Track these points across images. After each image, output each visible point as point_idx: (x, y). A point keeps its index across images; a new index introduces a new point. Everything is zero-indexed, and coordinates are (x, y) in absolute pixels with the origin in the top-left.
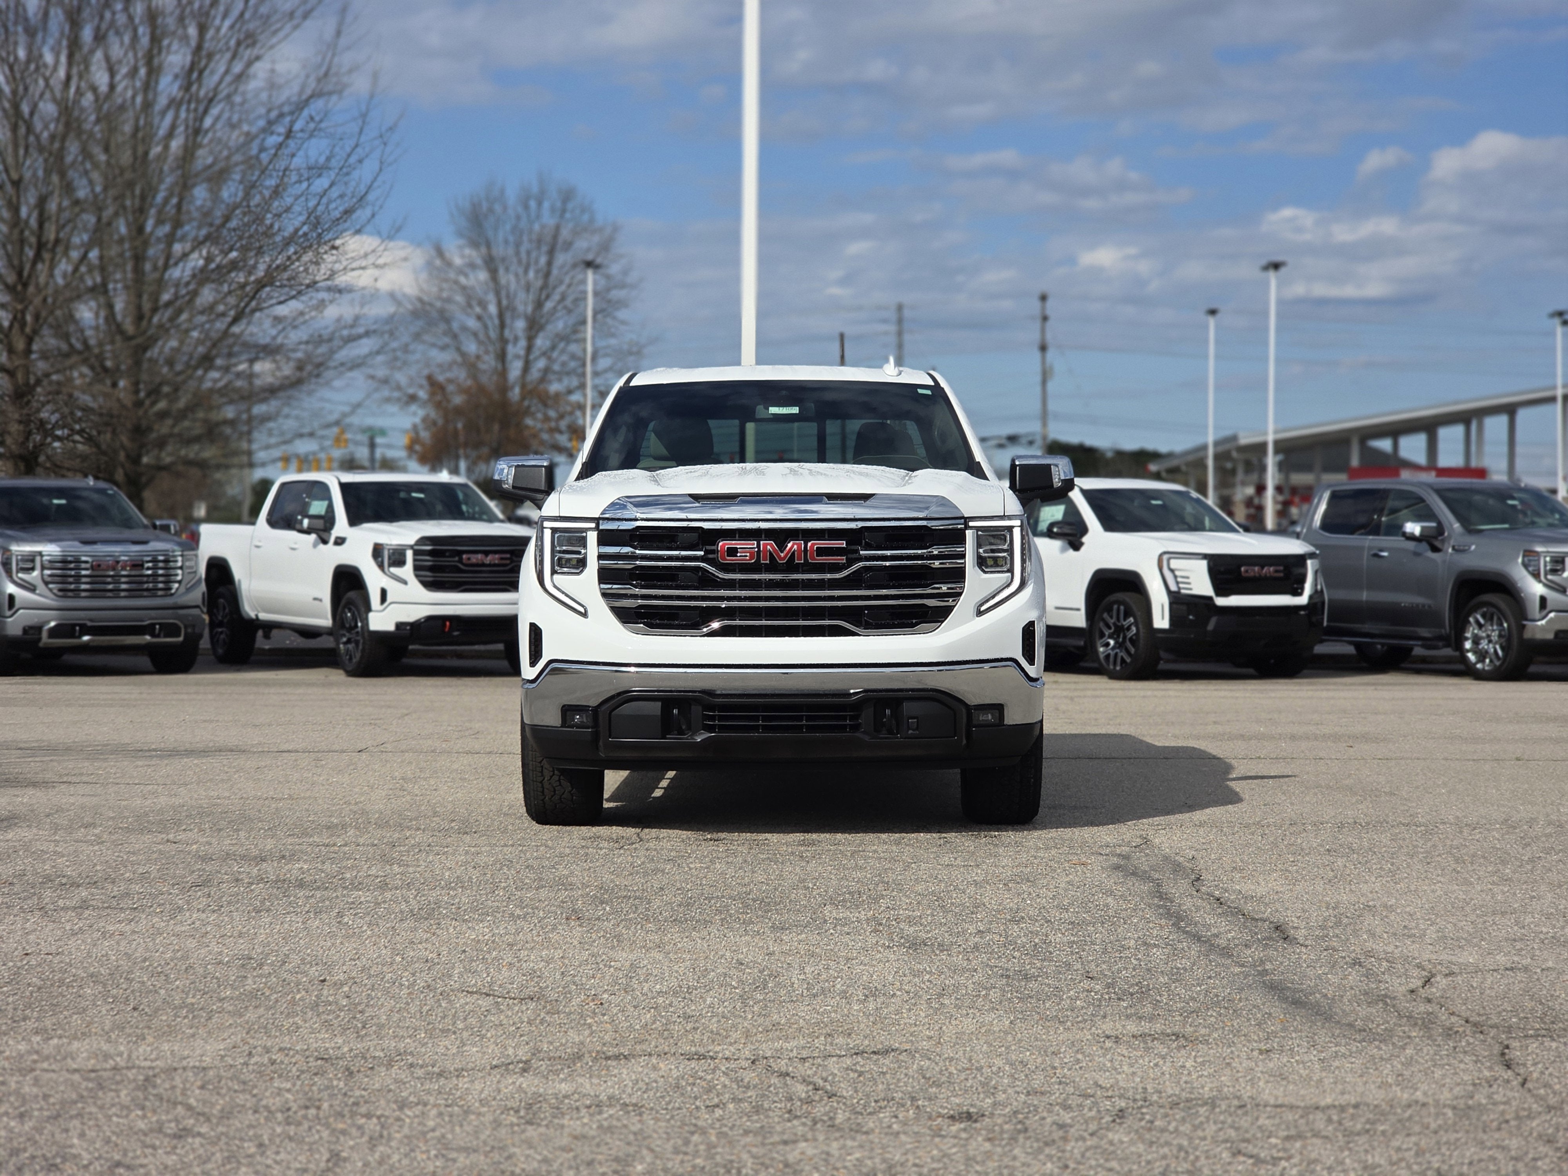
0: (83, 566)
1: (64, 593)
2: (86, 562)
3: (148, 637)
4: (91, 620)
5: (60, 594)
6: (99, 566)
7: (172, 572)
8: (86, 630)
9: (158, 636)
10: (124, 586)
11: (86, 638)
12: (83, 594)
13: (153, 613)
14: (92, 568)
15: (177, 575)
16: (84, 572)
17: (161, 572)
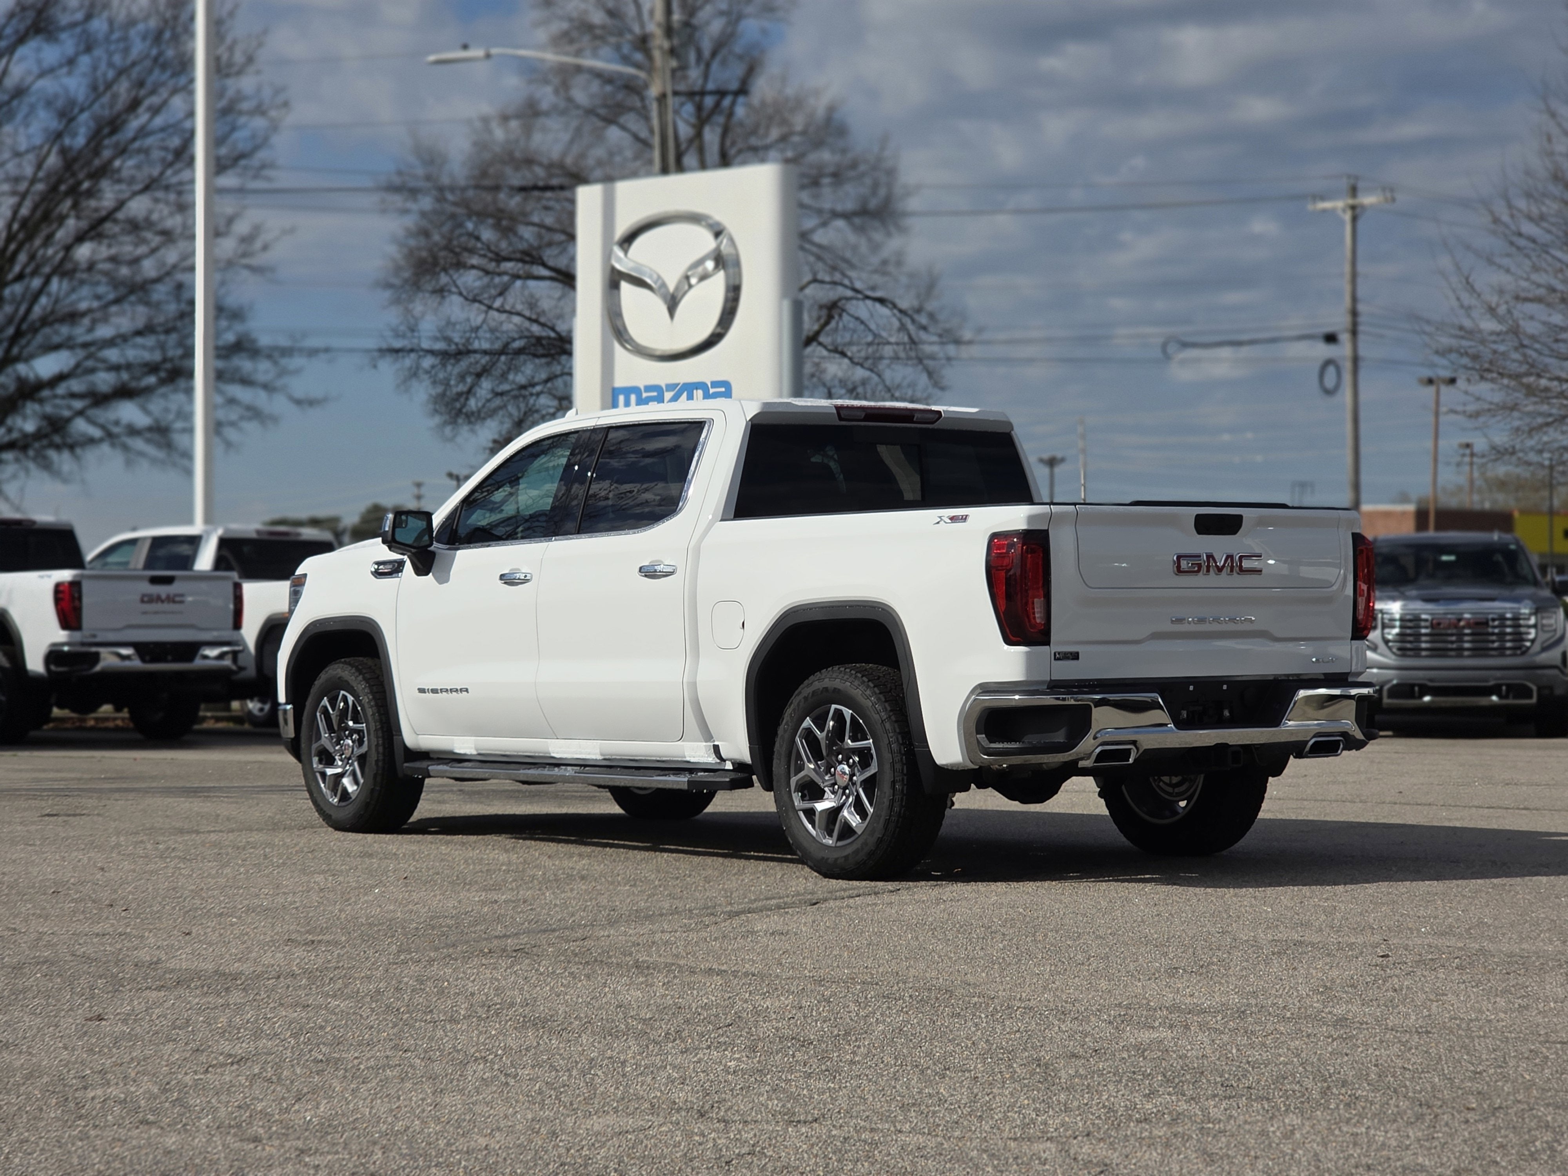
0: (1423, 624)
1: (1403, 652)
2: (1426, 620)
3: (1494, 698)
4: (1431, 680)
5: (1399, 653)
6: (1439, 624)
7: (1523, 630)
8: (1425, 690)
9: (1506, 697)
10: (1467, 645)
11: (1427, 699)
12: (1424, 653)
13: (1498, 674)
14: (1432, 626)
15: (1529, 633)
16: (1423, 631)
17: (1509, 630)
